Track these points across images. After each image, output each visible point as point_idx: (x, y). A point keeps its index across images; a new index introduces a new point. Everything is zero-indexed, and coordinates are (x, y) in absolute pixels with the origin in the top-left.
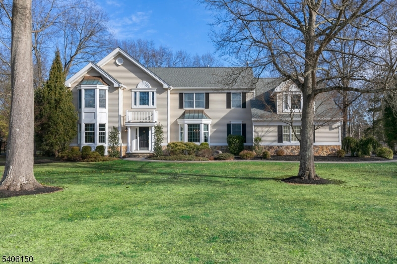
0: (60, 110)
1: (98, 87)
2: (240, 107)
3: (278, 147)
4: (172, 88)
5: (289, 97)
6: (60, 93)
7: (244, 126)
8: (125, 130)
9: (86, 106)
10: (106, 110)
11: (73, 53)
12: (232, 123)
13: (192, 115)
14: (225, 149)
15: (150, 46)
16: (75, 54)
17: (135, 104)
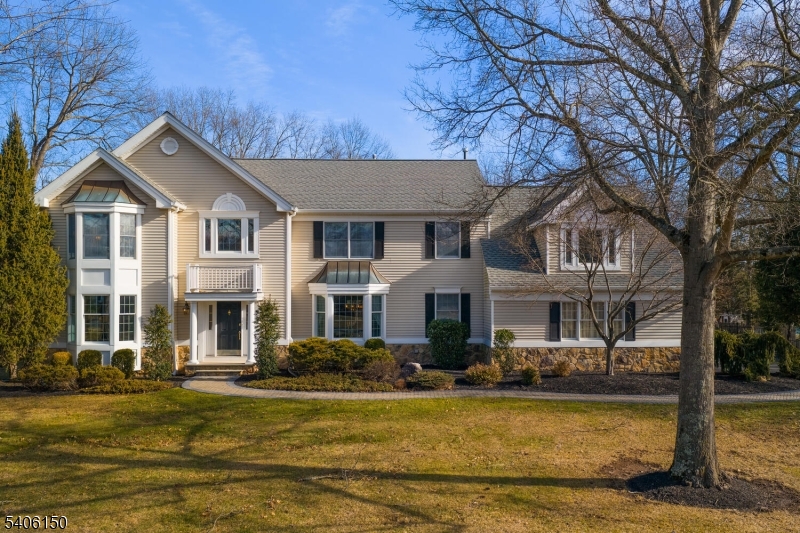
0: (22, 265)
1: (116, 209)
2: (457, 255)
3: (550, 350)
4: (297, 210)
5: (575, 236)
6: (20, 222)
7: (466, 298)
8: (183, 309)
9: (88, 254)
10: (136, 263)
11: (53, 120)
12: (437, 291)
13: (343, 273)
14: (421, 351)
15: (225, 102)
16: (58, 124)
17: (208, 248)
